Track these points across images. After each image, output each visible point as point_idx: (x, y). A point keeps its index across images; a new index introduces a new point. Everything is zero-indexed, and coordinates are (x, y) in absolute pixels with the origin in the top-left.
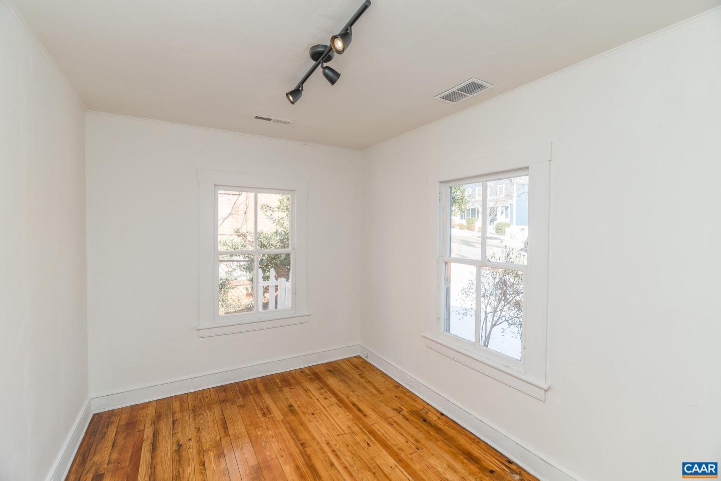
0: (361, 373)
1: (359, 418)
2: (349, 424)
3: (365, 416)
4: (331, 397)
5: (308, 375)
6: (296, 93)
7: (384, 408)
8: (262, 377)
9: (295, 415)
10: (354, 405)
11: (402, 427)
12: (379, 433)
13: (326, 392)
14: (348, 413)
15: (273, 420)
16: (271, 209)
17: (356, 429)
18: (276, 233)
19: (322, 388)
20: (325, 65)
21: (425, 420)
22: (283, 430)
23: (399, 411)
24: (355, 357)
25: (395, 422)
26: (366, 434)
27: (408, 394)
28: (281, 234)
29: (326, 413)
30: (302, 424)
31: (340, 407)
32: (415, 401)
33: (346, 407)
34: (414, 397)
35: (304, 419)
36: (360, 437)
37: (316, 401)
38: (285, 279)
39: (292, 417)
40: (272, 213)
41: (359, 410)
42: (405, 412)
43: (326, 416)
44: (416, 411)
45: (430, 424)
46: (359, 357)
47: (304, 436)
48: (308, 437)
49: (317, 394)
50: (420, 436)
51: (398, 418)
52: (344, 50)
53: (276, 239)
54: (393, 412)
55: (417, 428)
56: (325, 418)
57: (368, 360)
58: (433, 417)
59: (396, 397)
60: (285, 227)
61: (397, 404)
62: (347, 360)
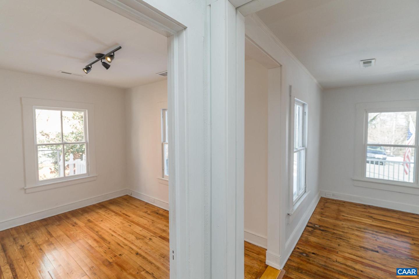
0: (127, 201)
1: (126, 218)
2: (121, 221)
3: (129, 217)
4: (111, 213)
5: (98, 206)
6: (88, 69)
7: (139, 213)
8: (69, 212)
9: (92, 223)
10: (124, 214)
11: (146, 218)
12: (136, 221)
13: (108, 212)
14: (120, 217)
15: (79, 227)
16: (68, 118)
17: (124, 222)
18: (73, 133)
19: (106, 210)
20: (103, 61)
21: (157, 213)
22: (86, 229)
23: (146, 212)
24: (125, 196)
25: (144, 216)
26: (129, 223)
27: (151, 206)
28: (75, 133)
29: (109, 219)
30: (96, 225)
31: (116, 216)
32: (154, 208)
33: (120, 215)
34: (154, 206)
35: (97, 223)
36: (126, 224)
37: (103, 216)
38: (80, 160)
39: (90, 224)
40: (69, 121)
41: (127, 215)
42: (149, 212)
43: (109, 220)
44: (154, 211)
45: (160, 214)
46: (127, 195)
47: (97, 229)
48: (99, 229)
49: (104, 213)
50: (154, 219)
51: (146, 215)
52: (111, 62)
53: (72, 136)
54: (143, 213)
55: (153, 217)
56: (108, 221)
57: (132, 196)
58: (161, 212)
59: (145, 208)
60: (77, 129)
61: (145, 210)
62: (120, 197)
